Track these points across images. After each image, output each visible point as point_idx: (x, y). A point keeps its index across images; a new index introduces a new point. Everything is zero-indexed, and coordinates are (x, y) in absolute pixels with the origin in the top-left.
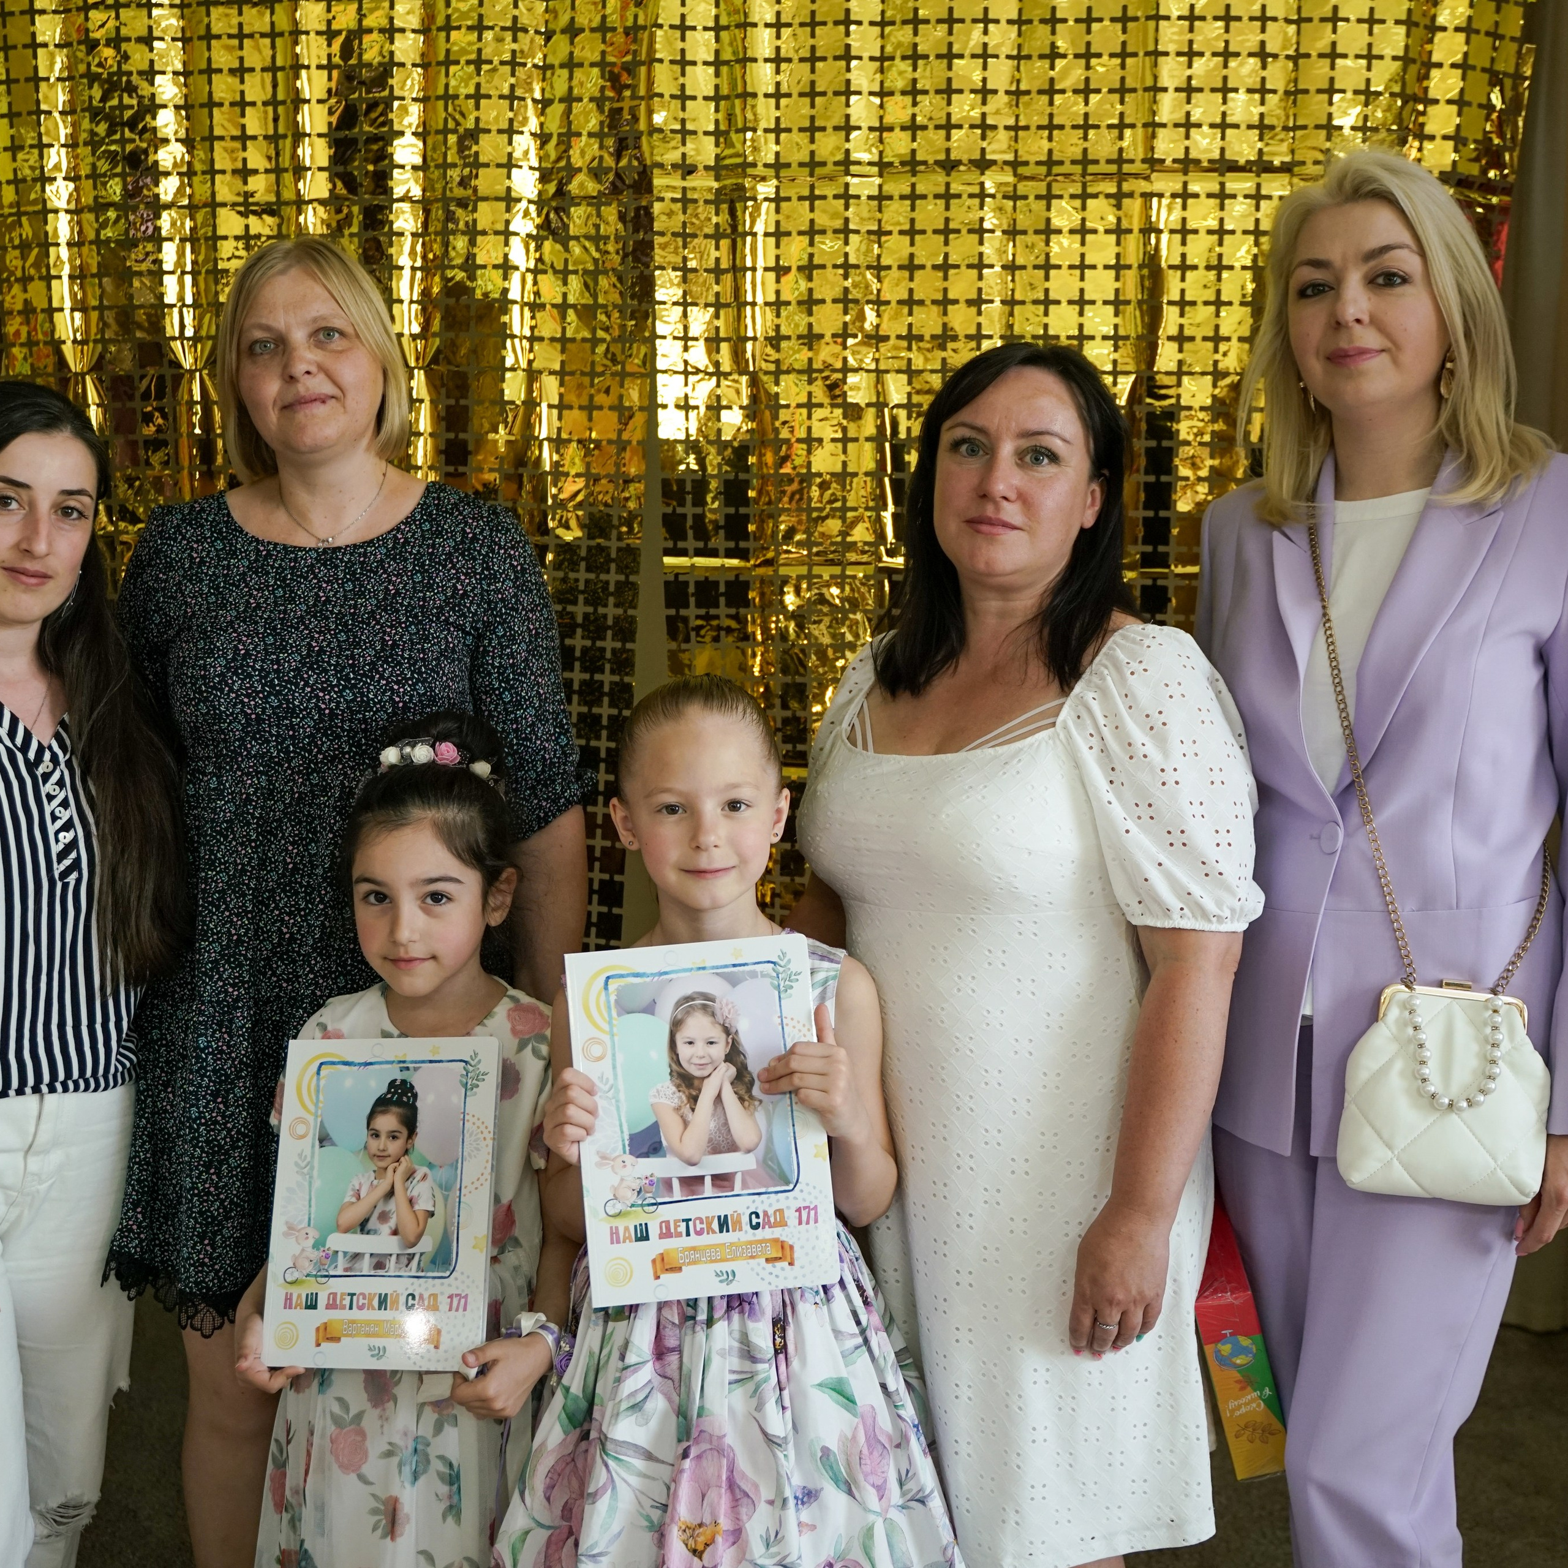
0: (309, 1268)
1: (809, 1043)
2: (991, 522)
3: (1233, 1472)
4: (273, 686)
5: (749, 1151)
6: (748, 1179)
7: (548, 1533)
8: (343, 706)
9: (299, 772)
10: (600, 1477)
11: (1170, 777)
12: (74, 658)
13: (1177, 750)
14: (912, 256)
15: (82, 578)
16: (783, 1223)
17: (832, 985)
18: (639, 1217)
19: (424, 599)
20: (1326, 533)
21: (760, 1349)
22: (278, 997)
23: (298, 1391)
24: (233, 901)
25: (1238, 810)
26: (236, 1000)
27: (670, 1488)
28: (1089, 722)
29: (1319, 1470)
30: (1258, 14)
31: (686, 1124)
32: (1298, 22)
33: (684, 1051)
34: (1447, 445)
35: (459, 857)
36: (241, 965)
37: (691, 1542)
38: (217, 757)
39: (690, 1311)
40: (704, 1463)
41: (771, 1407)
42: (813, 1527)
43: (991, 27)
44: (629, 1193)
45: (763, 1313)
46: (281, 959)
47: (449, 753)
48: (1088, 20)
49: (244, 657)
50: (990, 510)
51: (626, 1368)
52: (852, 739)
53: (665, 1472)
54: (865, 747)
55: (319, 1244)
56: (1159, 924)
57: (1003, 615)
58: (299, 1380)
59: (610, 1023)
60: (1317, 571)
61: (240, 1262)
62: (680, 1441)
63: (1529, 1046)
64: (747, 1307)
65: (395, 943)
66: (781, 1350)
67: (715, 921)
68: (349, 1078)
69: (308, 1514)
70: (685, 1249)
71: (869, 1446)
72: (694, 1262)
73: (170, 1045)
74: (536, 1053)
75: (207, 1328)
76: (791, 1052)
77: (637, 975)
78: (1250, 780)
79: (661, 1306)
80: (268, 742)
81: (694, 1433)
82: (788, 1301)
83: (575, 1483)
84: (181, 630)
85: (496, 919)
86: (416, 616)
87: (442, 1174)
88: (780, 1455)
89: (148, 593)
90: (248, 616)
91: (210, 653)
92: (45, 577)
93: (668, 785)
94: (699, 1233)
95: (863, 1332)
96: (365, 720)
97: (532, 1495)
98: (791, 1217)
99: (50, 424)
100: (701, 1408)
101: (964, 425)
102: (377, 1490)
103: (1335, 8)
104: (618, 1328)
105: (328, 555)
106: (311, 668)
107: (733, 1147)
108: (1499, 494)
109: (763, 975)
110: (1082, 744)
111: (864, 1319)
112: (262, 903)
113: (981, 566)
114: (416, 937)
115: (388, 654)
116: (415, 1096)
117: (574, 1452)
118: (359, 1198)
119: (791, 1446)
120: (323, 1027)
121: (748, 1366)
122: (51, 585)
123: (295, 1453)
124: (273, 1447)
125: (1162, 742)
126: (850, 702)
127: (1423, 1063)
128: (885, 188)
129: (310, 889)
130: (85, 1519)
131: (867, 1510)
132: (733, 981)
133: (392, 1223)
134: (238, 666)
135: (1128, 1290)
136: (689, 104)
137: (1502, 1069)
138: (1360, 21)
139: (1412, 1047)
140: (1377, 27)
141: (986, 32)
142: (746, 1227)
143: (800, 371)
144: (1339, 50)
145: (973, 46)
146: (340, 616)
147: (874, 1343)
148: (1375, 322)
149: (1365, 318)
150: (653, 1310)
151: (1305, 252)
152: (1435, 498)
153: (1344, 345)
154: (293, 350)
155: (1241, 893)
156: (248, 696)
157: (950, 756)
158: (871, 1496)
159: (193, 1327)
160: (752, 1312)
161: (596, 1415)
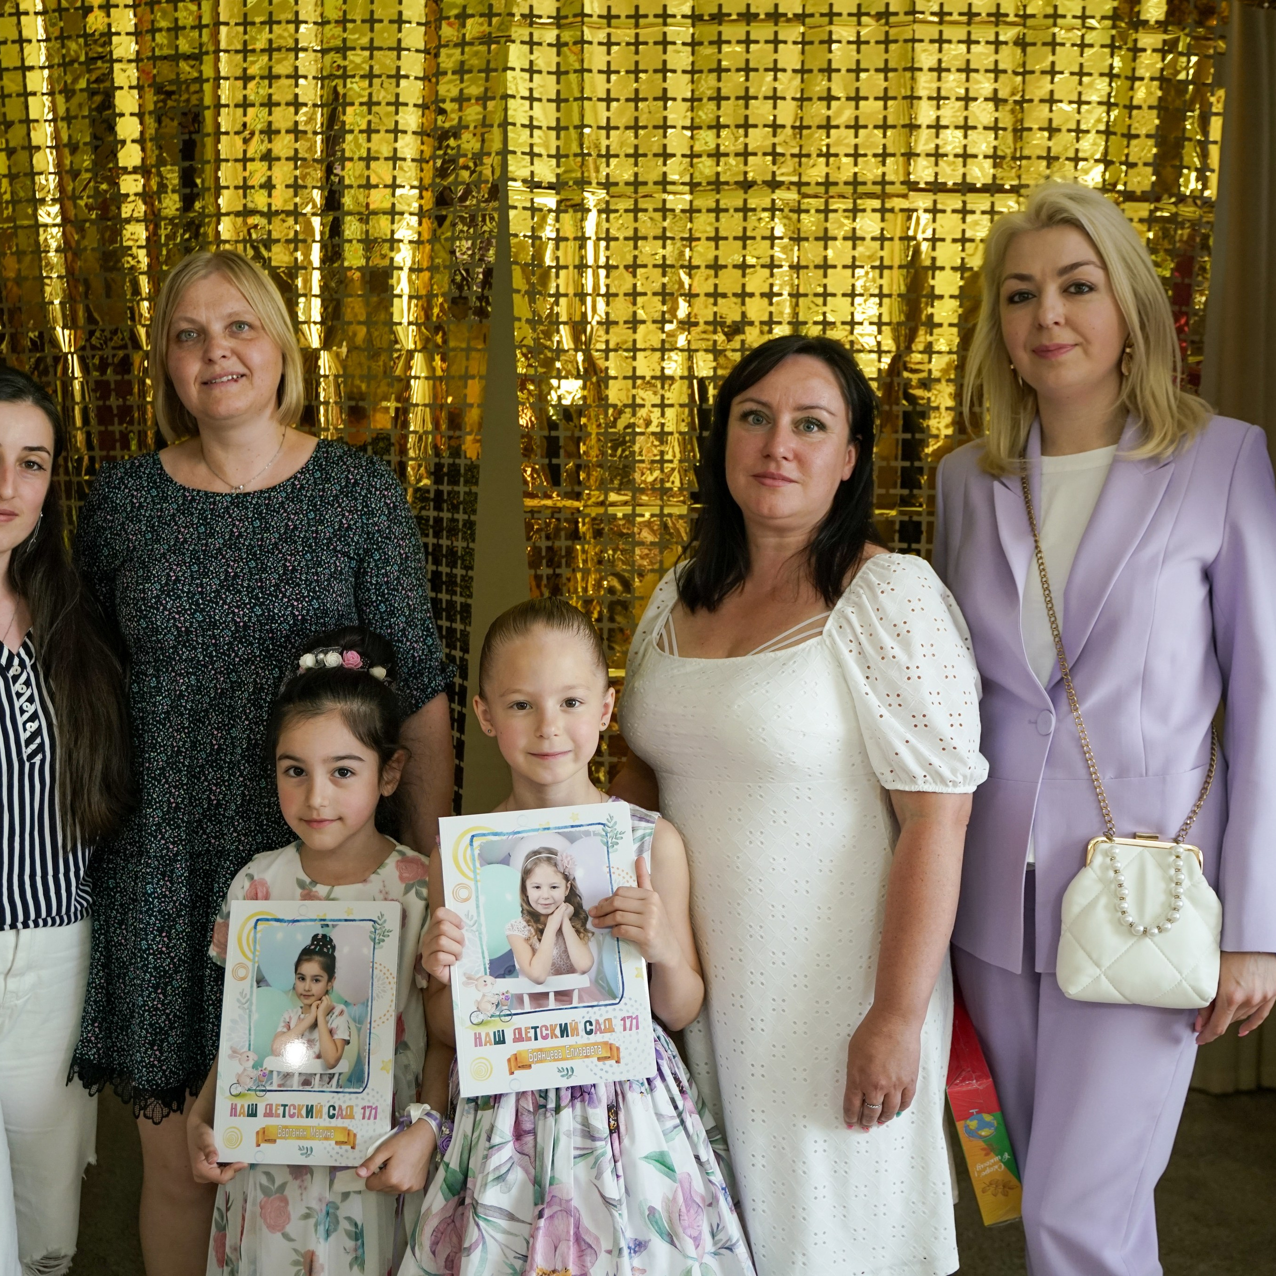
1: (631, 888)
2: (773, 477)
3: (980, 1220)
4: (198, 605)
5: (584, 973)
6: (585, 997)
8: (254, 620)
9: (221, 673)
10: (472, 1235)
11: (914, 673)
12: (37, 582)
13: (919, 651)
14: (716, 257)
15: (43, 520)
16: (611, 1030)
17: (648, 840)
18: (497, 1025)
19: (317, 532)
20: (1035, 482)
21: (598, 1130)
22: (208, 851)
24: (171, 776)
25: (967, 698)
26: (176, 855)
27: (530, 1243)
28: (849, 631)
29: (1050, 1217)
30: (992, 67)
31: (534, 951)
32: (1024, 74)
33: (532, 894)
34: (1128, 411)
35: (361, 739)
36: (179, 827)
38: (156, 661)
39: (542, 1101)
40: (556, 1222)
41: (608, 1176)
42: (644, 1271)
43: (779, 75)
44: (489, 1006)
45: (600, 1101)
46: (210, 820)
47: (353, 659)
48: (857, 70)
49: (175, 582)
50: (772, 467)
51: (492, 1147)
52: (661, 645)
53: (525, 1230)
54: (672, 652)
56: (907, 789)
57: (780, 548)
59: (474, 871)
60: (1029, 513)
61: (181, 1063)
62: (536, 1204)
64: (587, 1096)
65: (310, 807)
66: (614, 1130)
67: (557, 793)
69: (243, 1267)
70: (534, 1051)
71: (687, 1206)
72: (541, 1061)
73: (123, 892)
74: (418, 894)
75: (157, 1116)
76: (616, 894)
77: (496, 834)
78: (976, 674)
80: (195, 649)
81: (547, 1198)
82: (620, 1091)
83: (455, 1239)
84: (124, 561)
85: (388, 791)
86: (310, 546)
88: (616, 1214)
89: (98, 531)
90: (177, 548)
91: (148, 579)
92: (12, 515)
93: (518, 687)
94: (545, 1038)
95: (680, 1115)
96: (271, 631)
97: (421, 1250)
98: (618, 1025)
99: (15, 395)
100: (552, 1178)
101: (752, 400)
102: (297, 1245)
103: (1053, 64)
104: (485, 1115)
105: (240, 499)
106: (228, 590)
107: (571, 970)
108: (1170, 450)
109: (595, 834)
110: (843, 648)
111: (680, 1104)
112: (194, 776)
113: (765, 511)
114: (326, 803)
115: (289, 577)
116: (334, 948)
117: (453, 1215)
118: (289, 1029)
119: (624, 1206)
120: (251, 877)
121: (589, 1143)
122: (17, 521)
123: (233, 1217)
124: (216, 1214)
125: (907, 646)
126: (657, 616)
127: (1122, 899)
128: (695, 203)
129: (232, 765)
130: (63, 1269)
131: (686, 1256)
132: (572, 839)
133: (316, 1049)
134: (170, 589)
135: (890, 1078)
136: (536, 132)
137: (1184, 902)
138: (1072, 74)
139: (1113, 886)
140: (1086, 79)
141: (775, 79)
142: (582, 1032)
143: (626, 350)
144: (1056, 97)
145: (766, 90)
146: (250, 548)
147: (689, 1123)
148: (1069, 323)
149: (1062, 321)
150: (512, 1100)
151: (1012, 268)
152: (1121, 453)
153: (1046, 342)
154: (212, 338)
155: (971, 763)
156: (178, 613)
157: (739, 659)
158: (689, 1245)
159: (145, 1116)
160: (591, 1101)
161: (469, 1185)
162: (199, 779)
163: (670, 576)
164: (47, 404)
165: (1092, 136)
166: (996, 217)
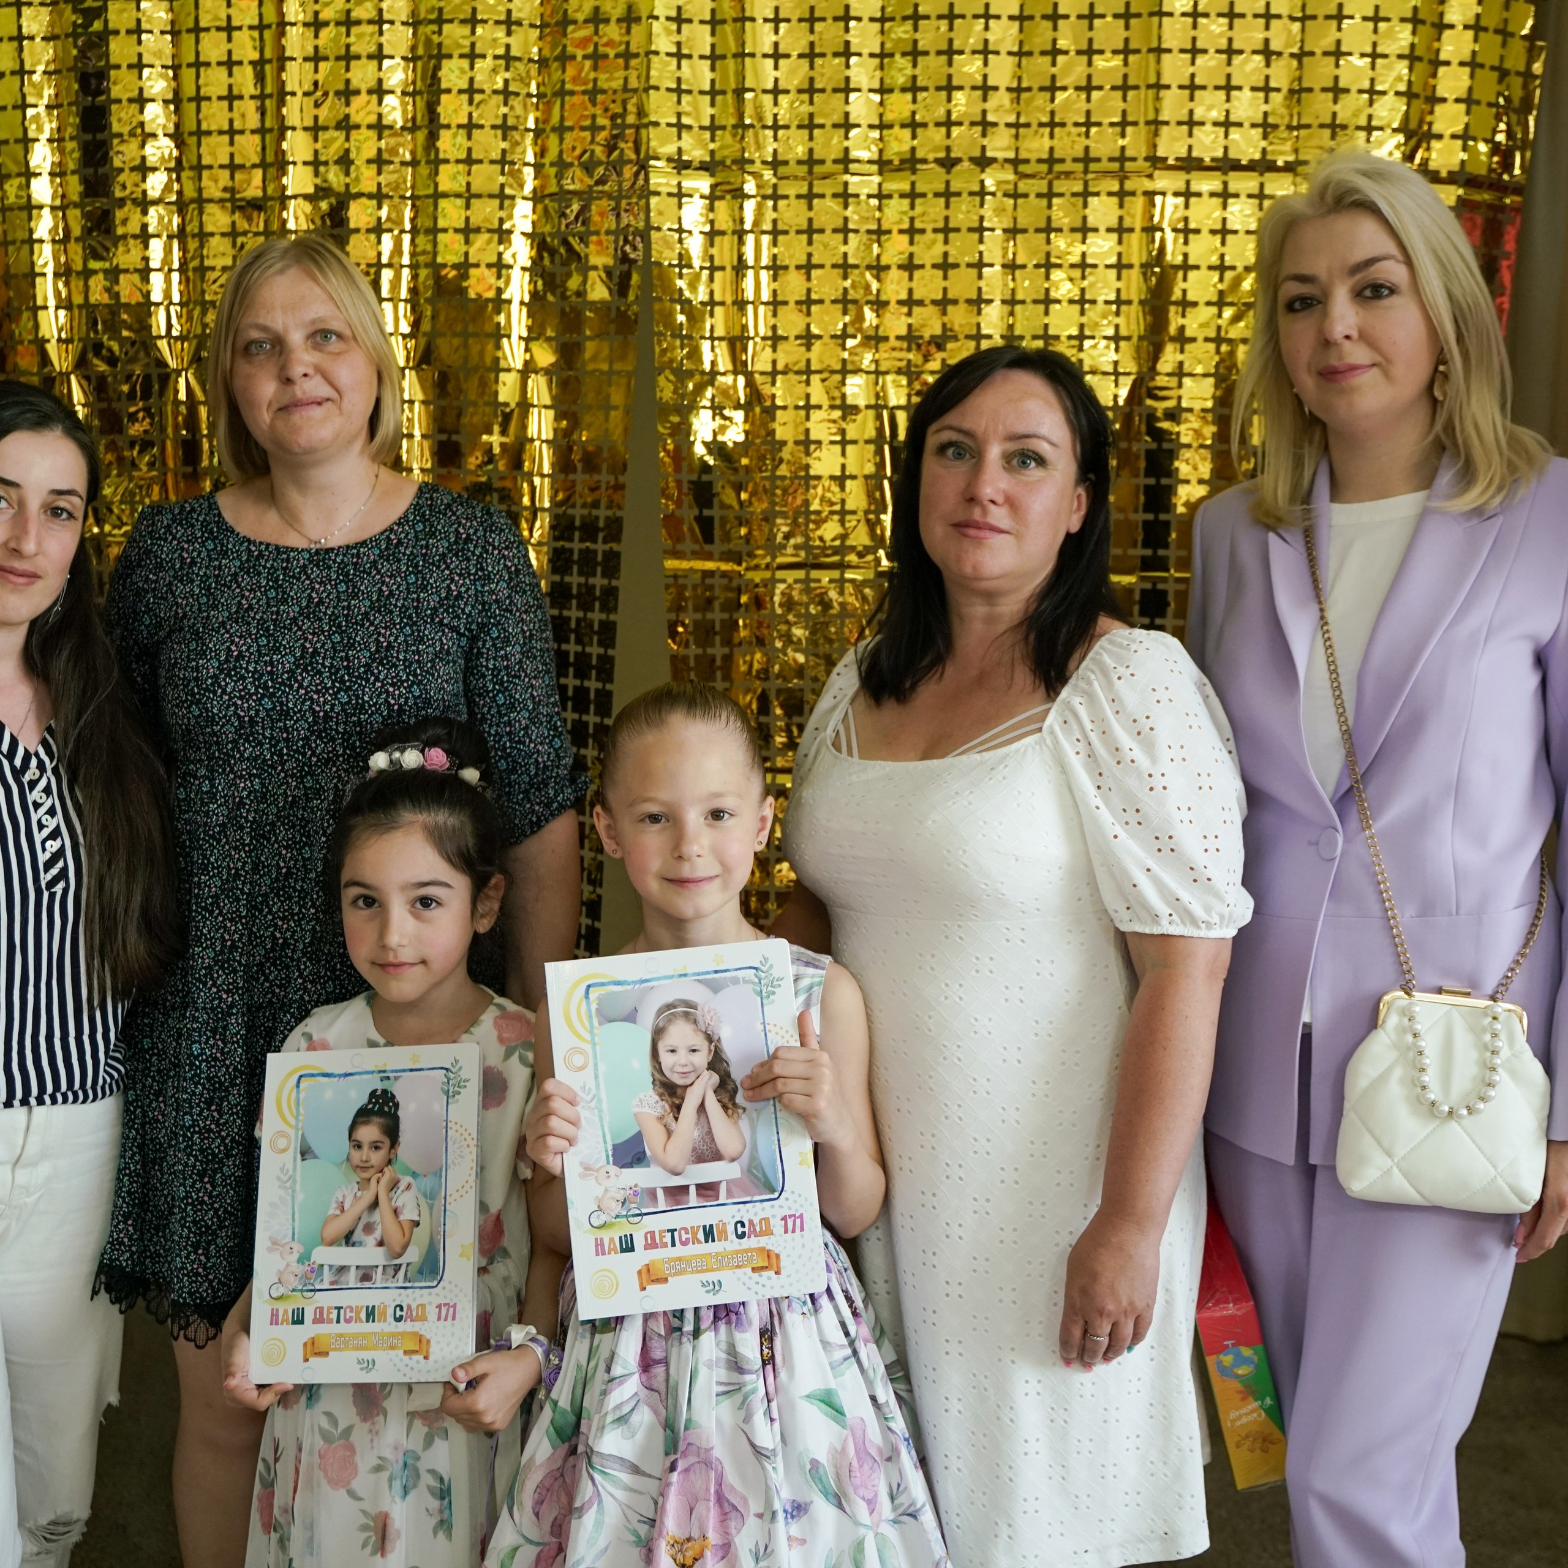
0: (295, 1283)
1: (792, 1048)
2: (978, 526)
3: (1233, 1483)
4: (266, 688)
5: (733, 1160)
6: (734, 1189)
7: (538, 1549)
8: (338, 709)
9: (293, 776)
10: (586, 1491)
11: (1158, 782)
12: (61, 663)
13: (1165, 755)
14: (911, 255)
15: (70, 582)
16: (768, 1232)
17: (817, 991)
18: (624, 1228)
19: (418, 600)
20: (1322, 535)
21: (748, 1360)
22: (270, 1002)
23: (286, 1407)
24: (227, 906)
25: (1226, 815)
26: (230, 1007)
27: (658, 1505)
28: (1075, 727)
29: (1321, 1482)
30: (1262, 11)
31: (669, 1133)
32: (1303, 20)
33: (666, 1059)
34: (1444, 449)
35: (449, 861)
36: (235, 971)
37: (680, 1557)
38: (209, 759)
39: (676, 1323)
40: (692, 1476)
41: (759, 1419)
42: (803, 1542)
43: (992, 22)
44: (613, 1204)
45: (750, 1323)
46: (274, 964)
47: (438, 758)
48: (1091, 16)
49: (237, 659)
50: (977, 514)
51: (611, 1380)
52: (836, 745)
53: (653, 1486)
54: (850, 753)
55: (304, 1258)
56: (1147, 931)
57: (990, 620)
58: (287, 1397)
59: (591, 1032)
60: (1313, 574)
61: (233, 1272)
62: (667, 1454)
63: (1528, 1054)
64: (733, 1317)
65: (384, 948)
66: (768, 1361)
67: (700, 929)
68: (329, 1090)
69: (297, 1533)
70: (671, 1260)
71: (859, 1459)
72: (680, 1273)
73: (162, 1054)
74: (523, 1060)
75: (201, 1337)
76: (774, 1057)
77: (618, 983)
78: (1239, 785)
79: (648, 1317)
80: (261, 744)
81: (682, 1447)
82: (775, 1310)
83: (564, 1499)
84: (172, 631)
85: (484, 926)
86: (410, 617)
87: (427, 1183)
88: (769, 1468)
89: (137, 594)
90: (240, 616)
91: (203, 654)
92: (33, 576)
93: (652, 794)
94: (684, 1243)
95: (852, 1343)
96: (360, 723)
97: (521, 1511)
98: (777, 1225)
99: (41, 423)
100: (689, 1421)
101: (951, 428)
102: (367, 1506)
103: (1340, 6)
104: (604, 1340)
105: (321, 556)
106: (305, 670)
107: (717, 1156)
108: (1498, 500)
109: (745, 982)
110: (1069, 749)
111: (852, 1329)
112: (255, 907)
113: (968, 570)
114: (405, 942)
115: (382, 656)
116: (397, 1105)
117: (563, 1466)
118: (343, 1210)
119: (779, 1458)
120: (309, 1037)
121: (735, 1377)
122: (39, 585)
123: (284, 1470)
124: (260, 1466)
125: (1149, 747)
126: (833, 708)
127: (1423, 1070)
128: (885, 186)
129: (304, 894)
130: (75, 1537)
131: (857, 1523)
132: (715, 987)
133: (377, 1234)
134: (230, 667)
135: (1118, 1301)
136: (685, 98)
137: (1501, 1077)
138: (1365, 19)
139: (1411, 1054)
140: (1382, 25)
141: (987, 28)
142: (732, 1236)
143: (798, 373)
144: (1344, 49)
145: (973, 42)
146: (333, 618)
147: (863, 1355)
148: (1365, 337)
149: (1355, 334)
150: (639, 1322)
151: (1290, 267)
152: (1435, 504)
153: (1334, 362)
154: (291, 351)
155: (1230, 899)
156: (241, 698)
157: (935, 762)
158: (862, 1510)
159: (186, 1338)
160: (739, 1323)
161: (583, 1428)
162: (261, 911)
163: (850, 657)
164: (80, 435)
165: (1390, 98)
166: (1267, 203)
